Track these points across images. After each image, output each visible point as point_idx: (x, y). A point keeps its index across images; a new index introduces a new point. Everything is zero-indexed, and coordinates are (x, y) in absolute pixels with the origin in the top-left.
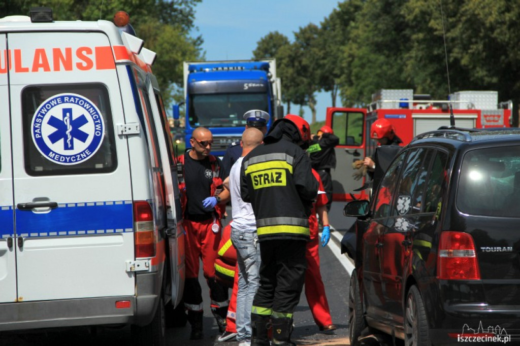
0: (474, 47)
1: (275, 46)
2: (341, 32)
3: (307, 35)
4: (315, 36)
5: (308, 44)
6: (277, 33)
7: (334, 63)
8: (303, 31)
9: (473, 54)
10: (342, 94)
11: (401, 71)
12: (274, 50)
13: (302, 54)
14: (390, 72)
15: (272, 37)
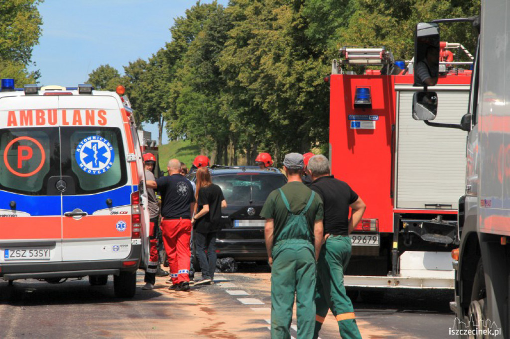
0: (270, 97)
1: (105, 78)
2: (168, 69)
3: (136, 70)
4: (144, 71)
5: (137, 78)
6: (108, 66)
7: (161, 97)
8: (132, 66)
9: (269, 102)
10: (168, 126)
11: (218, 108)
12: (104, 82)
13: (131, 87)
14: (209, 109)
15: (102, 70)
